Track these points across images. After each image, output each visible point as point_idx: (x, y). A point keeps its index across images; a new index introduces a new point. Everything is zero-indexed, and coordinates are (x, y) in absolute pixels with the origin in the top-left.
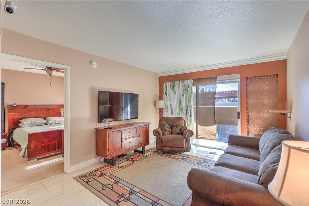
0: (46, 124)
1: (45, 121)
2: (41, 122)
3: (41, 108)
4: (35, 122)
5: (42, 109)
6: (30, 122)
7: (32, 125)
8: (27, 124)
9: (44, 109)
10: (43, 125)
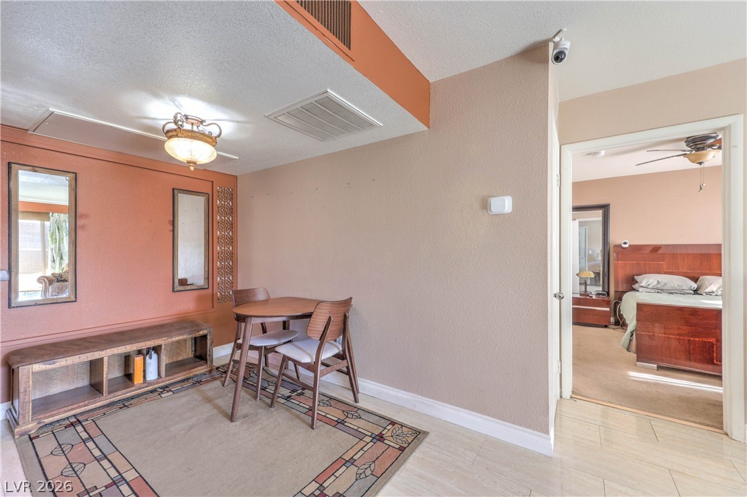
0: (696, 292)
1: (695, 286)
2: (681, 287)
3: (685, 252)
4: (666, 284)
5: (688, 254)
6: (656, 282)
7: (660, 290)
8: (649, 285)
9: (694, 256)
10: (688, 294)
